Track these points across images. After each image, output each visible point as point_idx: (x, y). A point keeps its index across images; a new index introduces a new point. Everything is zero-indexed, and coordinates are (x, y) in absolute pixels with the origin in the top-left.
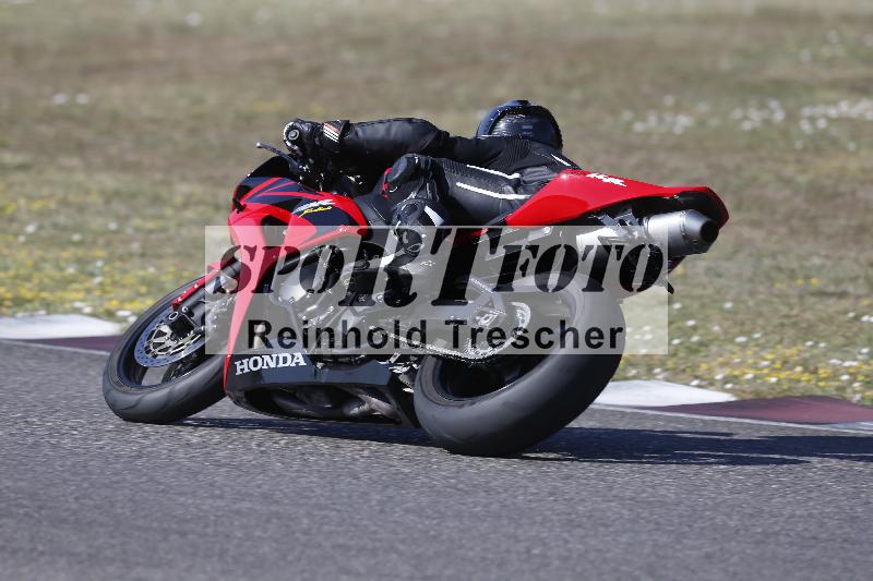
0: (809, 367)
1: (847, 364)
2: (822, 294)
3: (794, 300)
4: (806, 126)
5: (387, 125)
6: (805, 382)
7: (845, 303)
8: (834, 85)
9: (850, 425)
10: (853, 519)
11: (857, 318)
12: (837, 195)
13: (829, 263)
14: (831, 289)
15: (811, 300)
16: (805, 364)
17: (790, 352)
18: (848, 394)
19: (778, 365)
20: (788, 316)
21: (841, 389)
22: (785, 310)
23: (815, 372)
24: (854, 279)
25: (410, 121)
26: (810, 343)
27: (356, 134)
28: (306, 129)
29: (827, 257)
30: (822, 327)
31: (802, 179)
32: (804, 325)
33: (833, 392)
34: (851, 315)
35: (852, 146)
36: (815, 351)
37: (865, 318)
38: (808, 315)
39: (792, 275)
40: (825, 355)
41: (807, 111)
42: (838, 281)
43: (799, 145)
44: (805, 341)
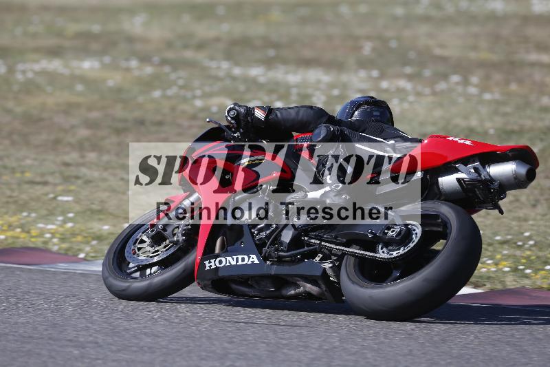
0: (25, 228)
1: (50, 227)
2: (32, 183)
3: (14, 187)
4: (20, 77)
5: (296, 110)
6: (23, 239)
7: (47, 189)
8: (37, 50)
9: (52, 266)
10: (54, 325)
11: (55, 198)
12: (41, 120)
13: (36, 163)
14: (38, 179)
15: (26, 186)
16: (22, 226)
17: (13, 219)
18: (50, 246)
19: (5, 228)
20: (10, 197)
21: (45, 243)
22: (8, 193)
23: (28, 232)
24: (52, 174)
25: (311, 107)
26: (25, 214)
27: (276, 115)
28: (243, 110)
29: (35, 159)
30: (33, 204)
31: (19, 110)
32: (21, 202)
33: (40, 245)
34: (51, 196)
35: (49, 89)
36: (29, 219)
37: (60, 198)
38: (24, 197)
39: (13, 170)
40: (35, 221)
41: (20, 67)
42: (43, 175)
43: (16, 88)
44: (22, 212)
